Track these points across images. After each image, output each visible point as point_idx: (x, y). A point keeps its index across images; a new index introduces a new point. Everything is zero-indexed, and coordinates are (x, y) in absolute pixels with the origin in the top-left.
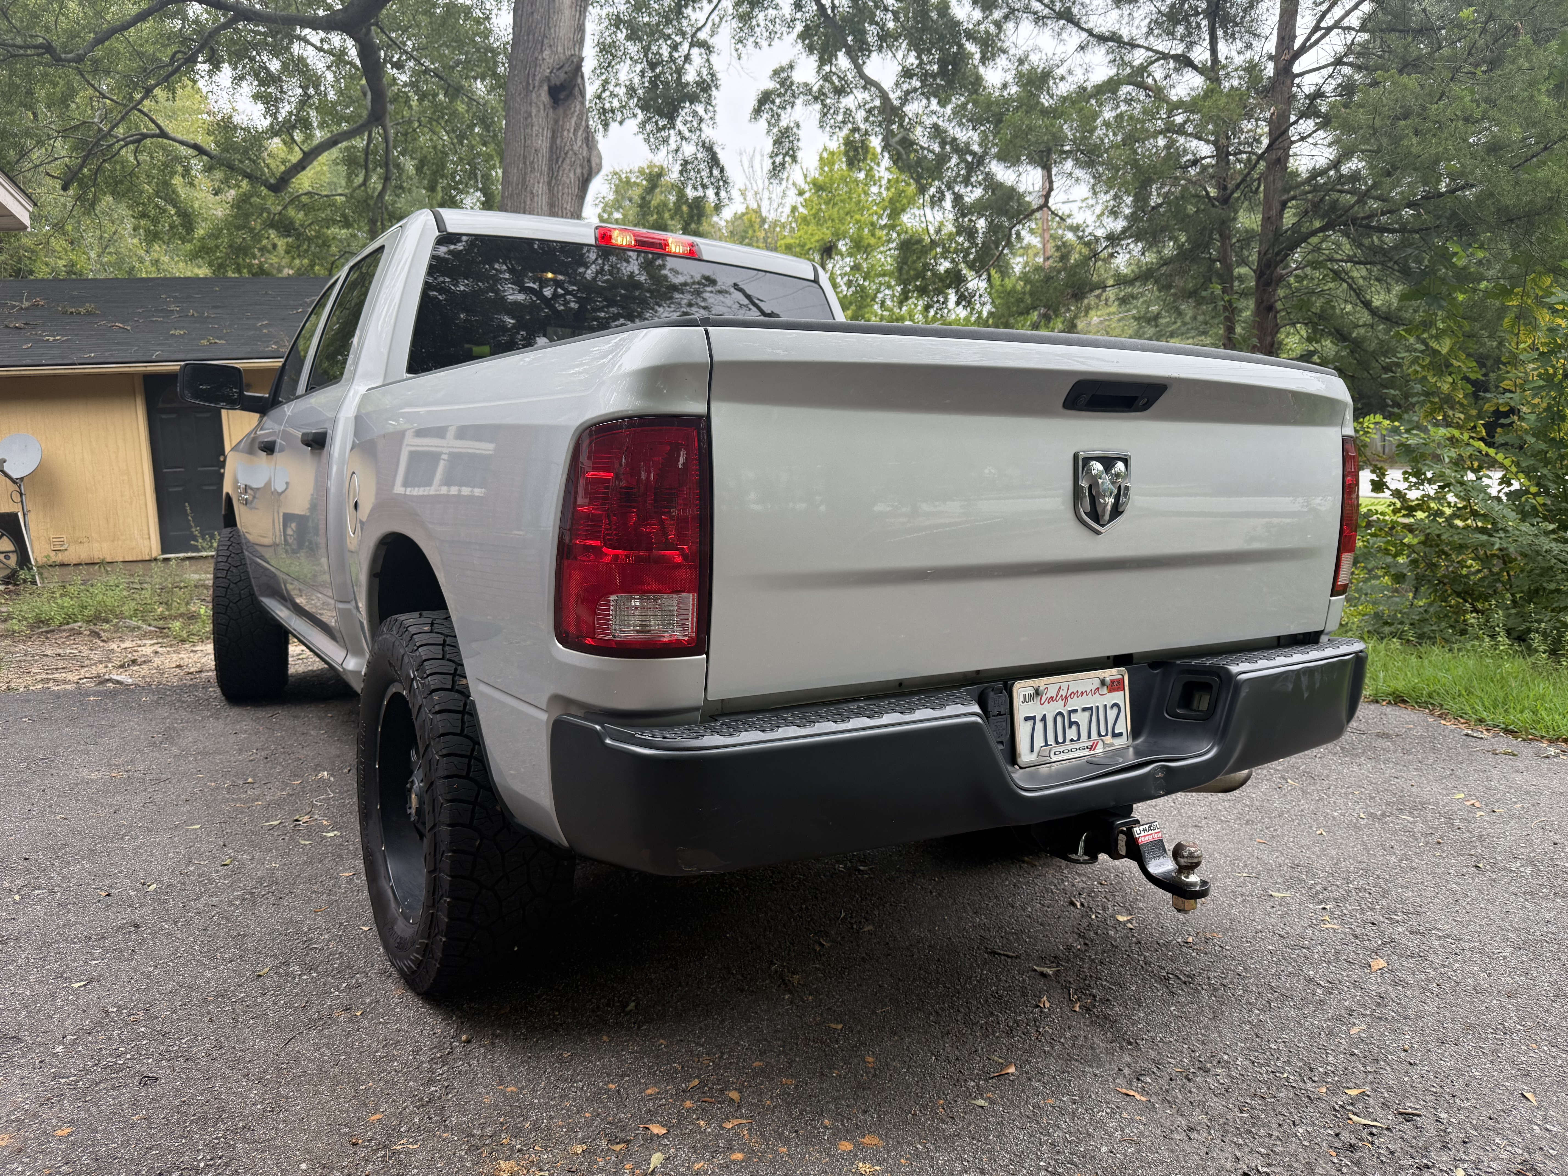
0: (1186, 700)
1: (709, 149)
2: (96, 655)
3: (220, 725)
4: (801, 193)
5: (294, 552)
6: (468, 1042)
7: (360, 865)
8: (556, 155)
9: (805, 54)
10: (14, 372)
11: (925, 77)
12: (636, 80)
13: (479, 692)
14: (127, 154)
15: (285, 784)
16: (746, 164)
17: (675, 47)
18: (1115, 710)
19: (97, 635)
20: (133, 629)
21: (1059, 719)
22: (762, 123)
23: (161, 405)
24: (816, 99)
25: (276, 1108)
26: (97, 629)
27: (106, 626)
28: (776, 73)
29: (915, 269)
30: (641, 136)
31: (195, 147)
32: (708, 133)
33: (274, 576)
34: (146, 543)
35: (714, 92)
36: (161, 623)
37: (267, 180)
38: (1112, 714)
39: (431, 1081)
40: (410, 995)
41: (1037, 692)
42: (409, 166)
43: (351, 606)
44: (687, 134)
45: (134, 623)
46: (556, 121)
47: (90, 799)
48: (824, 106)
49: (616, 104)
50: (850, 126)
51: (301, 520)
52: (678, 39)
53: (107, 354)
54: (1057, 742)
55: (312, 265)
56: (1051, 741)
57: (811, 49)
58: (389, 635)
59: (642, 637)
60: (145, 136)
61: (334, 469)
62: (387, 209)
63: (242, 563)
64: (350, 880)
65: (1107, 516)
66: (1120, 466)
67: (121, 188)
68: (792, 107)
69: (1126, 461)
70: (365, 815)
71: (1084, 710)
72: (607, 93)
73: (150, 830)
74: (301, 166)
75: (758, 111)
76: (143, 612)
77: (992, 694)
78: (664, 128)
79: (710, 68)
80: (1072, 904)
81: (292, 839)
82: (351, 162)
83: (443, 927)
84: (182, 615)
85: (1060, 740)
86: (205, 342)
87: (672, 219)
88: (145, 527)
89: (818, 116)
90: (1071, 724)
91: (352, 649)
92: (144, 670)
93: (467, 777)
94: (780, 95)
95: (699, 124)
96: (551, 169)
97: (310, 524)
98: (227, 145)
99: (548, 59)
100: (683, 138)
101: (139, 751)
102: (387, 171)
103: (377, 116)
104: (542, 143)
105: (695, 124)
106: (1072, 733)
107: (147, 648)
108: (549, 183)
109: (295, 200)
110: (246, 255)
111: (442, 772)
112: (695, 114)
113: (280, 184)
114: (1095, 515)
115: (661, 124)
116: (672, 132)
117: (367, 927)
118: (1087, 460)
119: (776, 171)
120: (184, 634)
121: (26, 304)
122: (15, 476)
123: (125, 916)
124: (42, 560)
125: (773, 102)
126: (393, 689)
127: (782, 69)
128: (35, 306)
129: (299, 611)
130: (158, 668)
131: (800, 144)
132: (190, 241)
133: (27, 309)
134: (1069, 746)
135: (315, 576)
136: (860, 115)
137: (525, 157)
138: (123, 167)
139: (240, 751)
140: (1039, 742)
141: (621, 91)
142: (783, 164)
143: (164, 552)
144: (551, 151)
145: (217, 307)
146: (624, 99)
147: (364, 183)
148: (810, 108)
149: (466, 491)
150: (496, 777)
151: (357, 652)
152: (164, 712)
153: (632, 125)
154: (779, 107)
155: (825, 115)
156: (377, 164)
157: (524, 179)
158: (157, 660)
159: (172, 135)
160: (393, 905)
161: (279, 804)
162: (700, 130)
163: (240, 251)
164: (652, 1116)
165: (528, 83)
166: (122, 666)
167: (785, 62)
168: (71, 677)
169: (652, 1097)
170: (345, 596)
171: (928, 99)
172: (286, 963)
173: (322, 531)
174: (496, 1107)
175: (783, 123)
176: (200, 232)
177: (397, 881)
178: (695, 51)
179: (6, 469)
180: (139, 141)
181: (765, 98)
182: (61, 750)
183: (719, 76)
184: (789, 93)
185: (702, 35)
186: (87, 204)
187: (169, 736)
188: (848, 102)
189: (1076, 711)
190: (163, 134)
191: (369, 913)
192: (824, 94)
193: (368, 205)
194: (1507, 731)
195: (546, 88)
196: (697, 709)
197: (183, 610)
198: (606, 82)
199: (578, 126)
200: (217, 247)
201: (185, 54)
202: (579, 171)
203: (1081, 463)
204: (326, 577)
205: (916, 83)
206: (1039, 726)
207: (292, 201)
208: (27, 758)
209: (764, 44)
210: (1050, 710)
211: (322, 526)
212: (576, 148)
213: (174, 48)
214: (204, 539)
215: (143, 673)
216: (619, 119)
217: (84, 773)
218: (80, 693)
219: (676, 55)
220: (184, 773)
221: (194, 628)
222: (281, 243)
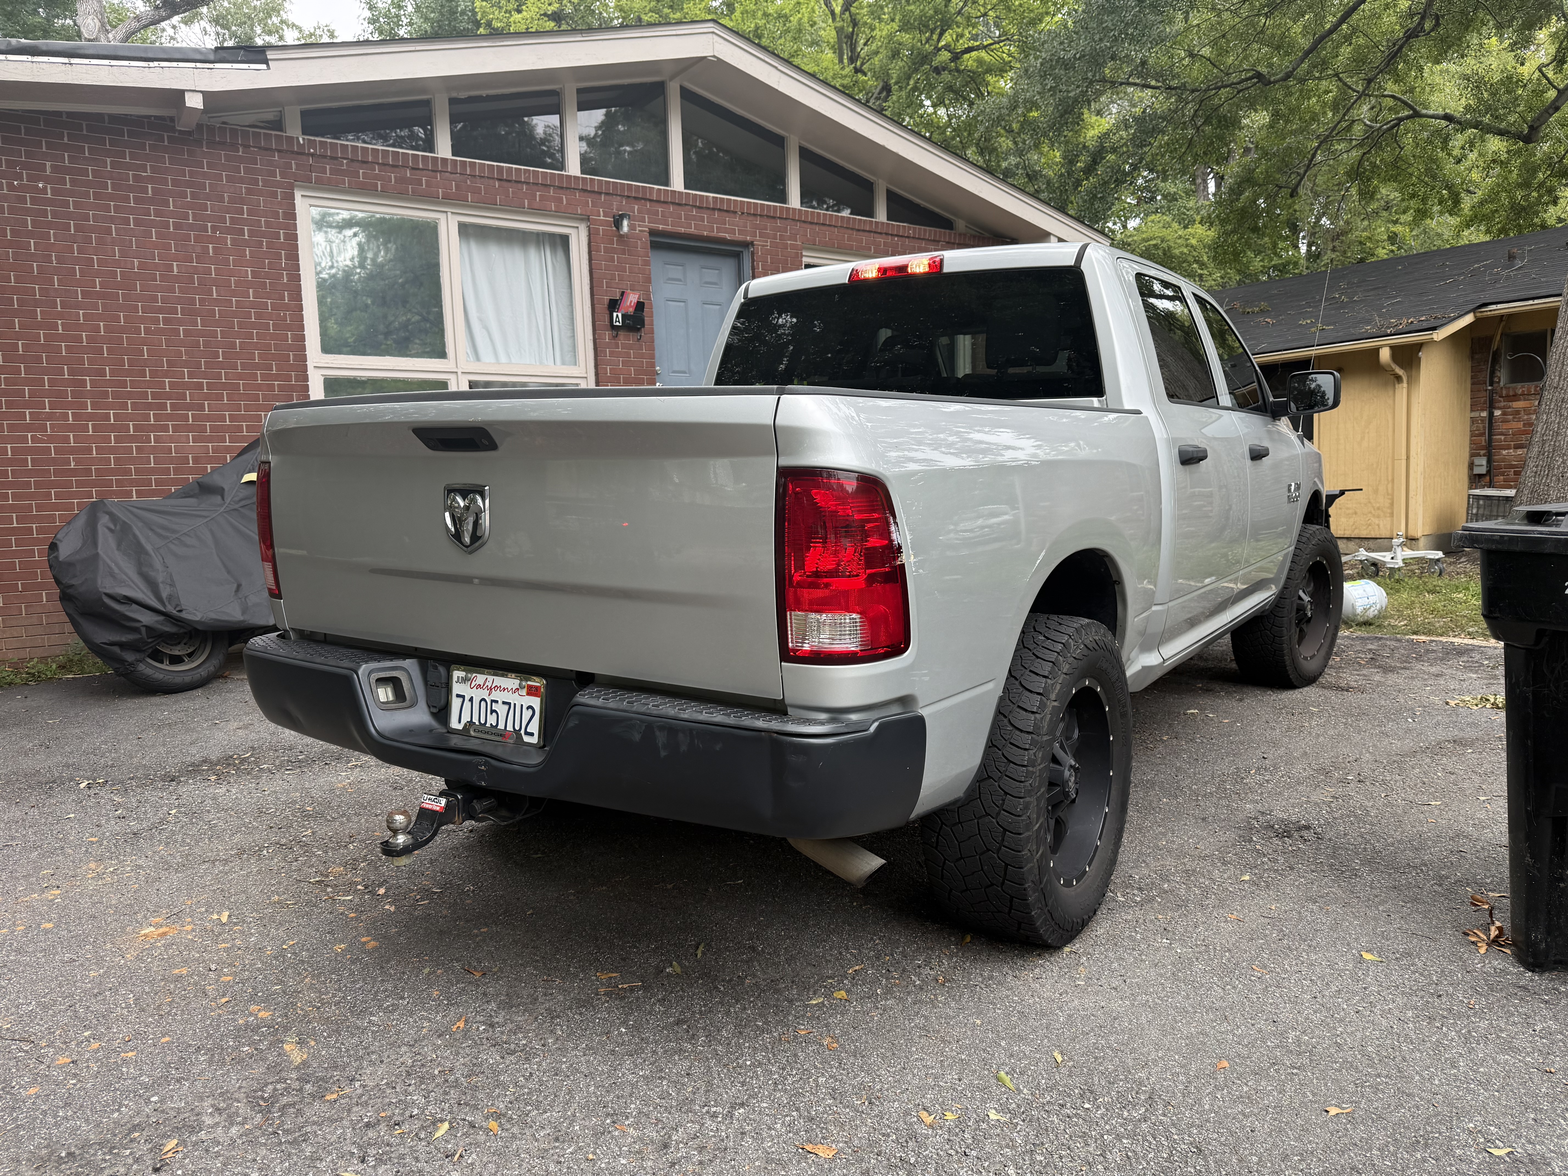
18: (530, 712)
21: (483, 703)
37: (1518, 132)
38: (527, 715)
41: (469, 679)
54: (479, 720)
56: (475, 718)
60: (1401, 119)
71: (504, 703)
74: (1553, 108)
85: (483, 719)
90: (492, 711)
106: (492, 718)
113: (1531, 132)
134: (489, 726)
140: (466, 716)
180: (1396, 126)
189: (497, 702)
190: (1416, 113)
196: (288, 631)
206: (467, 704)
210: (478, 695)
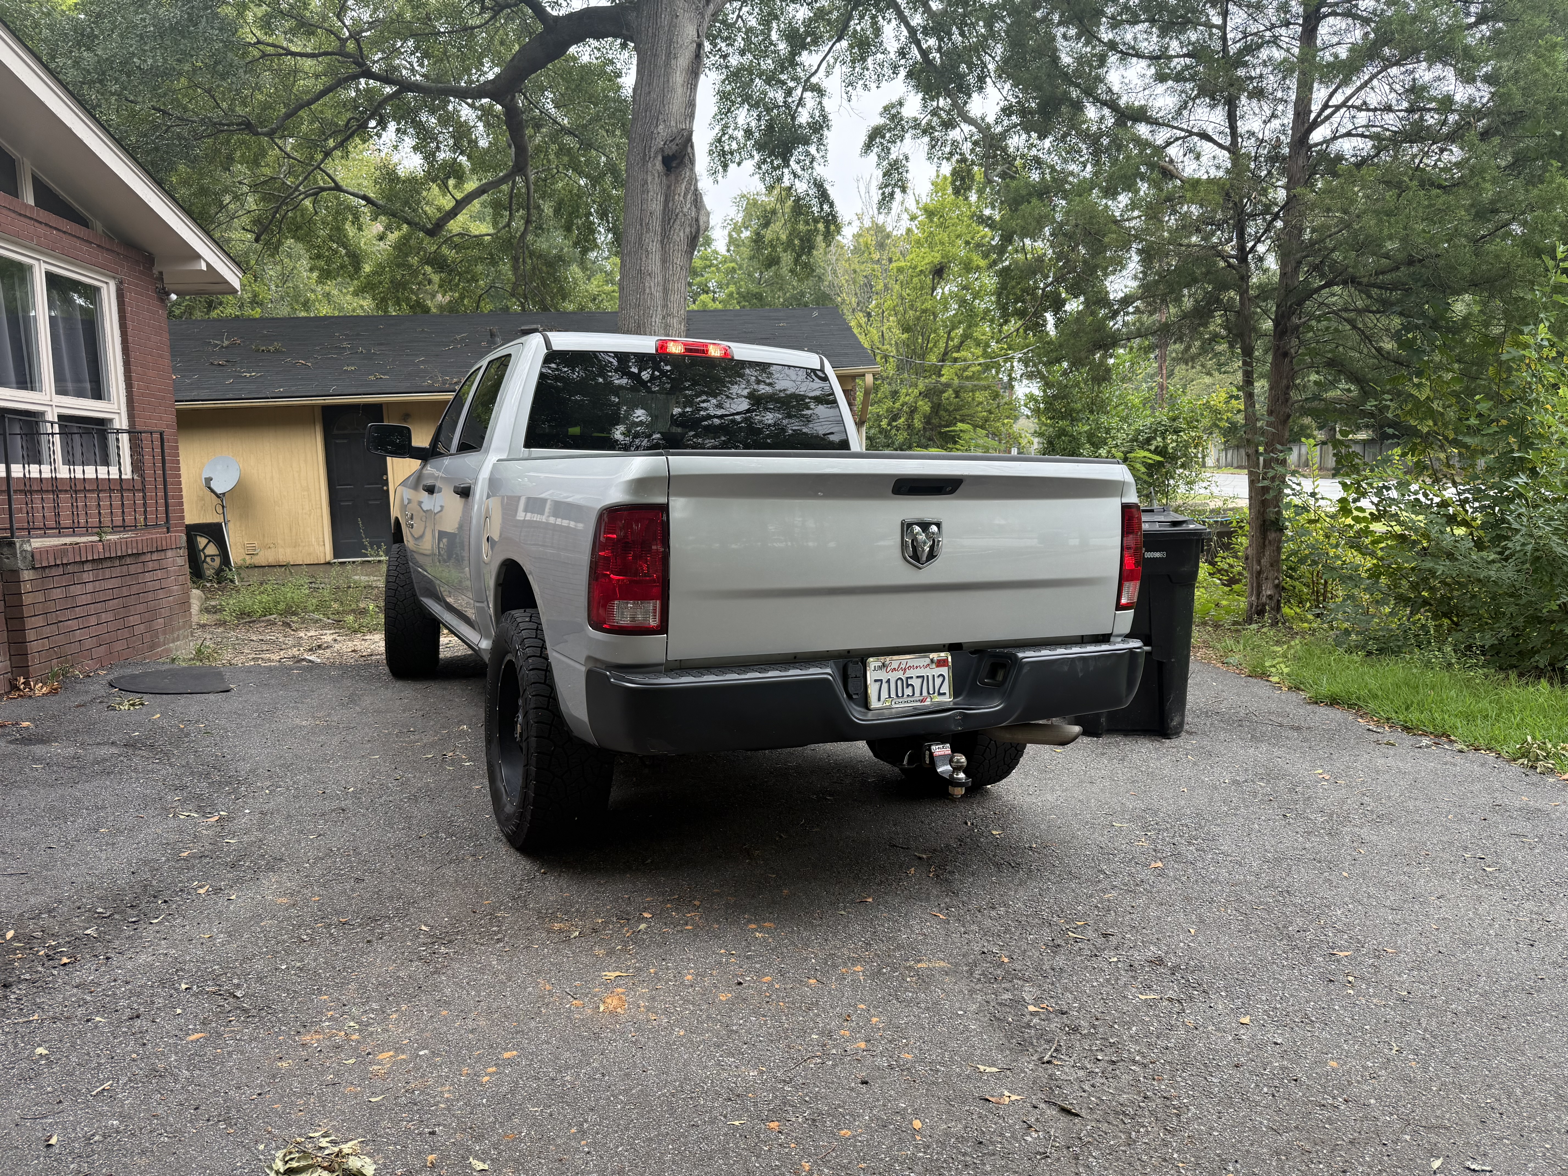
0: (992, 674)
1: (819, 186)
2: (290, 641)
3: (389, 693)
4: (913, 218)
5: (445, 561)
6: (545, 873)
7: (486, 782)
8: (669, 216)
9: (913, 93)
10: (219, 404)
11: (1024, 112)
12: (753, 124)
13: (553, 656)
14: (308, 203)
15: (436, 733)
16: (863, 190)
17: (789, 92)
18: (941, 679)
19: (288, 625)
20: (317, 621)
21: (899, 682)
22: (873, 157)
23: (335, 432)
24: (924, 132)
25: (432, 895)
26: (288, 620)
27: (295, 618)
28: (886, 109)
29: (1015, 294)
30: (757, 176)
31: (365, 198)
32: (819, 170)
33: (431, 582)
34: (322, 549)
35: (826, 132)
36: (336, 617)
37: (424, 226)
38: (938, 681)
39: (520, 889)
40: (512, 850)
41: (884, 665)
42: (548, 209)
43: (484, 605)
44: (799, 172)
45: (316, 616)
46: (669, 187)
47: (304, 737)
48: (932, 139)
49: (734, 146)
50: (957, 157)
51: (451, 536)
52: (791, 84)
53: (293, 389)
54: (897, 696)
55: (462, 297)
56: (893, 695)
57: (917, 87)
58: (506, 624)
59: (633, 624)
60: (323, 189)
61: (476, 507)
62: (528, 248)
63: (408, 572)
64: (479, 791)
65: (924, 559)
66: (934, 528)
67: (301, 232)
68: (902, 141)
69: (938, 525)
70: (489, 741)
71: (918, 677)
72: (727, 136)
73: (346, 758)
74: (453, 213)
75: (868, 147)
76: (321, 607)
77: (851, 665)
78: (778, 167)
79: (822, 109)
80: (966, 823)
81: (441, 766)
82: (497, 206)
83: (531, 800)
84: (353, 611)
85: (900, 695)
86: (372, 378)
87: (785, 251)
88: (321, 536)
89: (926, 148)
90: (908, 685)
91: (484, 634)
92: (328, 653)
93: (547, 709)
94: (889, 130)
95: (811, 163)
96: (664, 229)
97: (457, 540)
98: (390, 197)
99: (662, 131)
100: (795, 175)
101: (333, 709)
102: (529, 214)
103: (520, 168)
104: (656, 206)
105: (807, 162)
106: (908, 691)
107: (328, 637)
108: (662, 242)
109: (448, 240)
110: (404, 289)
111: (532, 706)
112: (808, 154)
113: (436, 229)
114: (916, 557)
115: (776, 163)
116: (786, 171)
117: (488, 815)
118: (910, 525)
119: (886, 200)
120: (356, 626)
121: (226, 343)
122: (219, 492)
123: (335, 804)
124: (240, 562)
125: (883, 137)
126: (508, 658)
127: (893, 106)
128: (233, 345)
129: (450, 608)
130: (338, 652)
131: (909, 176)
132: (358, 279)
133: (226, 347)
134: (905, 699)
135: (461, 582)
136: (967, 147)
137: (641, 220)
138: (302, 215)
139: (404, 711)
140: (884, 694)
141: (740, 134)
142: (892, 194)
143: (335, 557)
144: (664, 213)
145: (381, 344)
146: (742, 141)
147: (508, 225)
148: (919, 141)
149: (565, 523)
150: (563, 708)
151: (487, 637)
152: (347, 682)
153: (749, 165)
154: (889, 142)
155: (933, 147)
156: (520, 206)
157: (640, 239)
158: (337, 647)
159: (345, 188)
160: (504, 796)
161: (433, 745)
162: (812, 168)
163: (399, 286)
164: (645, 909)
165: (645, 154)
166: (311, 650)
167: (894, 99)
168: (273, 657)
169: (649, 902)
170: (480, 598)
171: (1028, 133)
172: (437, 832)
173: (466, 548)
174: (556, 901)
175: (893, 156)
176: (367, 268)
177: (508, 782)
178: (808, 95)
179: (212, 486)
180: (316, 194)
181: (876, 133)
182: (279, 706)
183: (830, 117)
184: (899, 127)
185: (814, 80)
186: (274, 249)
187: (353, 699)
188: (954, 134)
189: (912, 678)
190: (338, 188)
191: (491, 808)
192: (933, 128)
193: (511, 244)
194: (1406, 729)
195: (660, 158)
196: (661, 665)
197: (354, 606)
198: (726, 126)
199: (687, 191)
200: (381, 283)
201: (358, 120)
202: (688, 230)
203: (907, 527)
204: (468, 583)
205: (1015, 119)
206: (885, 686)
207: (445, 242)
208: (257, 710)
209: (873, 86)
210: (893, 676)
211: (466, 540)
212: (685, 210)
213: (349, 115)
214: (372, 548)
215: (327, 655)
216: (737, 160)
217: (298, 721)
218: (283, 669)
219: (790, 100)
220: (366, 724)
221: (364, 621)
222: (436, 278)
